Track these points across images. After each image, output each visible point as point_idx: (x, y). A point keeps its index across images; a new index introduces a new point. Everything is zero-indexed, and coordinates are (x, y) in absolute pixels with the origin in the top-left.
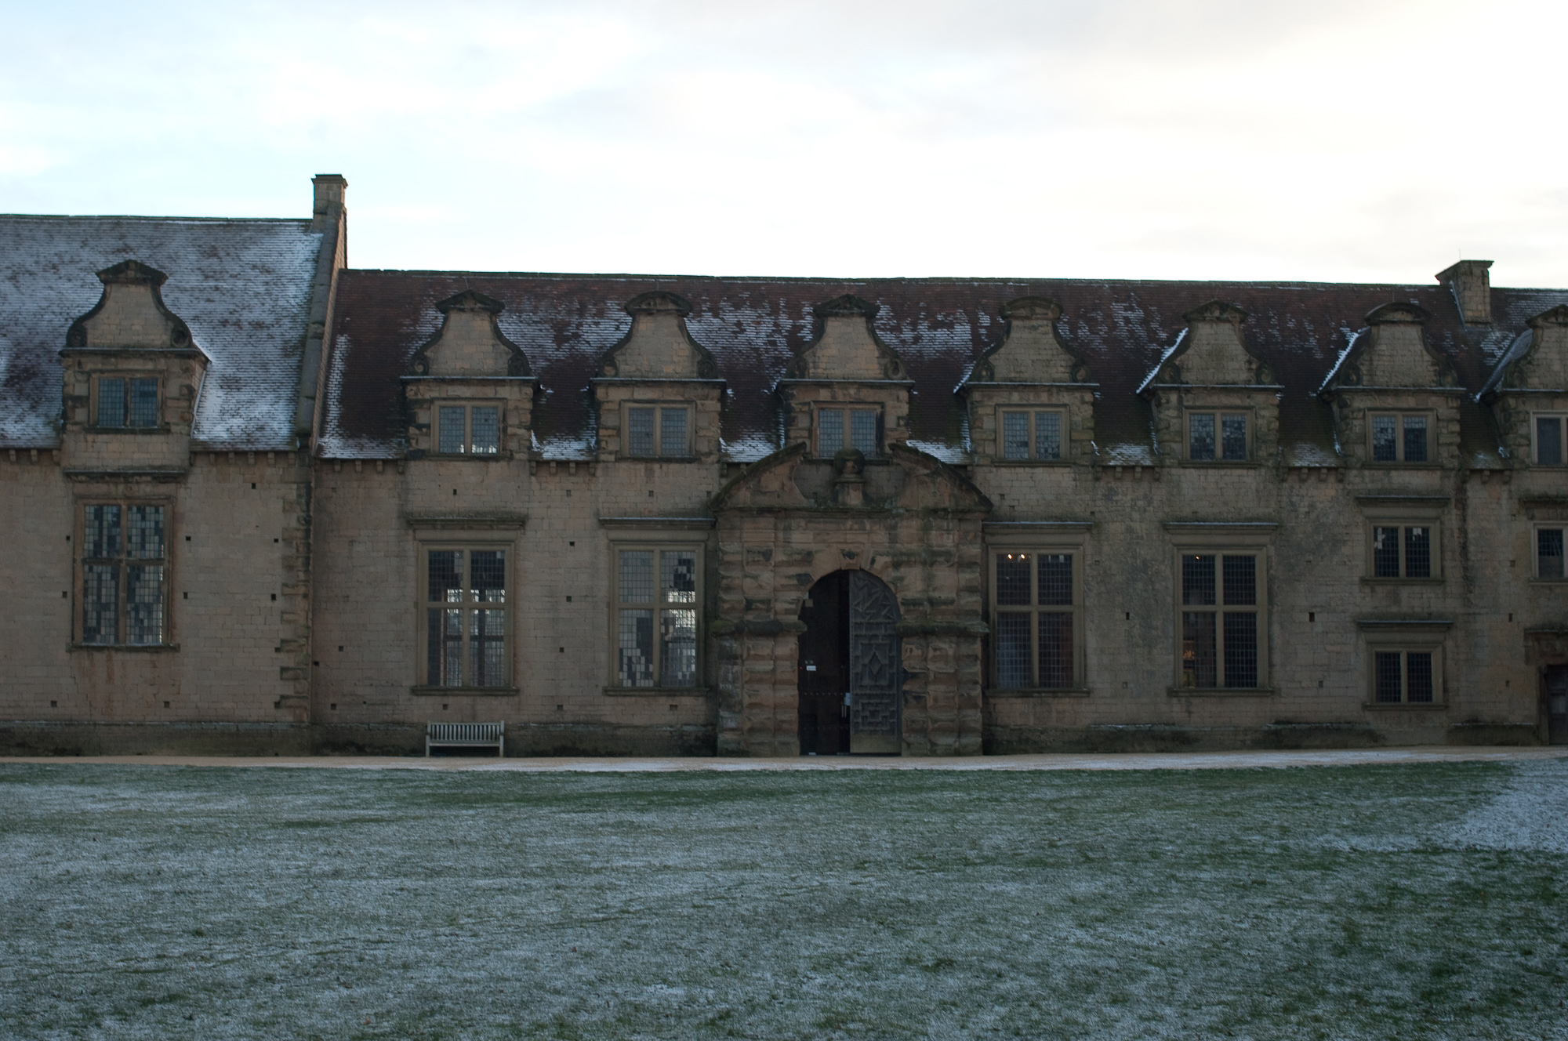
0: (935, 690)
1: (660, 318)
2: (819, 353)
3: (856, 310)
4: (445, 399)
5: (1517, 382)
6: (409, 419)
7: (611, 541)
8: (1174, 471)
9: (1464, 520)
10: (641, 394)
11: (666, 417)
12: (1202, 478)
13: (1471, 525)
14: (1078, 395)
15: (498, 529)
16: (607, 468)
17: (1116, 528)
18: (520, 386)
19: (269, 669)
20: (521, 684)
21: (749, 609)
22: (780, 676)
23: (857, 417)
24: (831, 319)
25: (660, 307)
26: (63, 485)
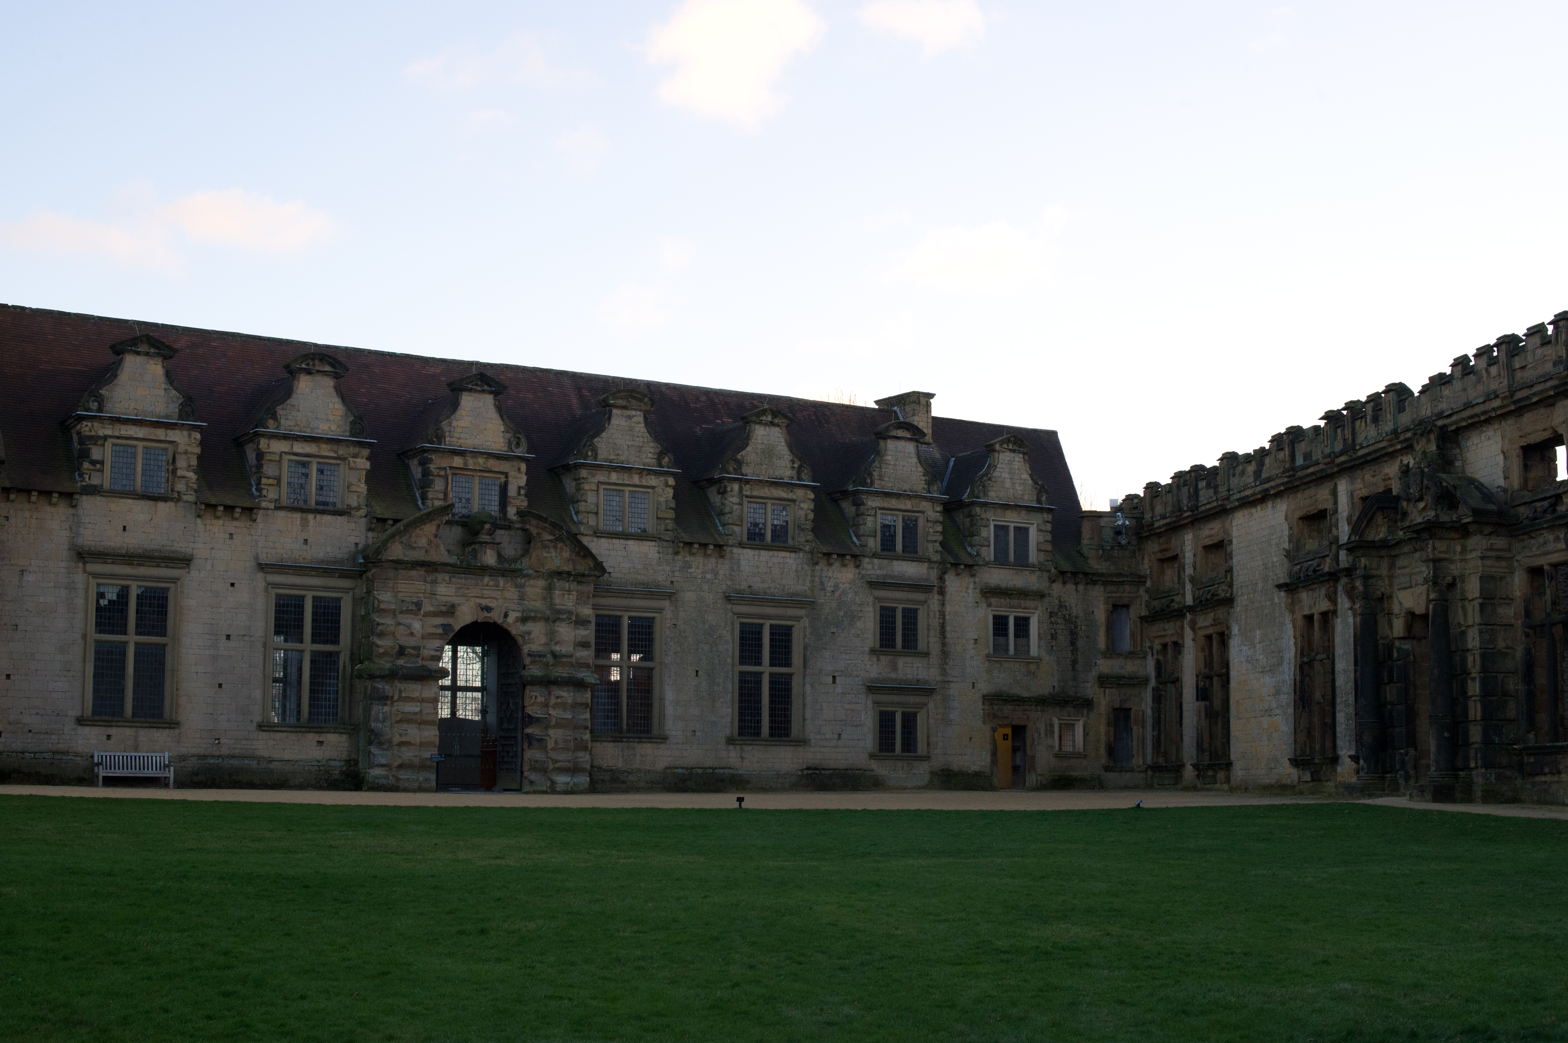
0: (555, 735)
1: (318, 378)
2: (454, 424)
3: (486, 387)
4: (118, 438)
5: (982, 495)
6: (85, 455)
7: (269, 584)
8: (735, 550)
9: (943, 605)
10: (299, 447)
11: (321, 471)
12: (756, 557)
13: (948, 609)
14: (662, 478)
15: (166, 567)
16: (267, 515)
17: (689, 596)
18: (189, 430)
20: (182, 717)
21: (400, 654)
22: (425, 717)
23: (483, 484)
24: (465, 393)
25: (319, 368)
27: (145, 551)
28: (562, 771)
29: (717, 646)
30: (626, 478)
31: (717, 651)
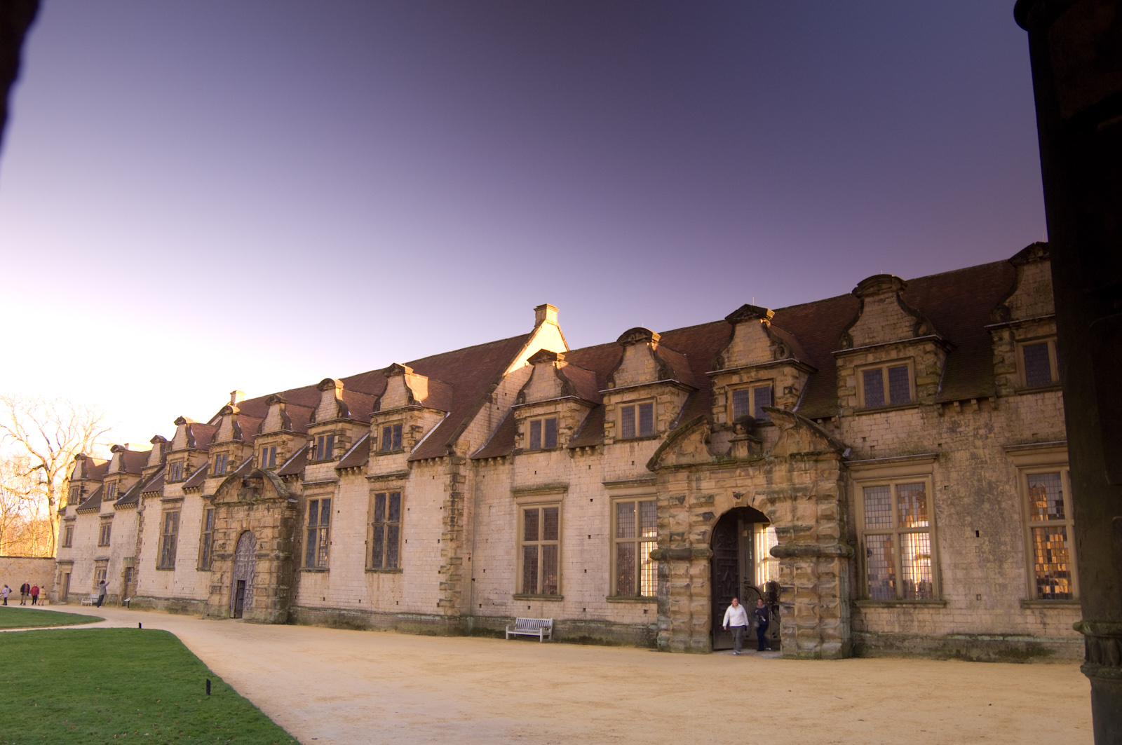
0: (800, 602)
1: (638, 346)
2: (732, 350)
4: (531, 417)
7: (612, 497)
8: (1011, 399)
10: (626, 397)
11: (641, 410)
12: (1040, 402)
14: (921, 347)
15: (553, 493)
16: (610, 448)
17: (961, 456)
18: (566, 402)
19: (436, 583)
20: (565, 593)
21: (671, 540)
22: (693, 590)
23: (758, 392)
24: (738, 325)
25: (637, 339)
26: (367, 484)
27: (545, 485)
28: (808, 637)
29: (999, 503)
30: (884, 356)
31: (1000, 508)
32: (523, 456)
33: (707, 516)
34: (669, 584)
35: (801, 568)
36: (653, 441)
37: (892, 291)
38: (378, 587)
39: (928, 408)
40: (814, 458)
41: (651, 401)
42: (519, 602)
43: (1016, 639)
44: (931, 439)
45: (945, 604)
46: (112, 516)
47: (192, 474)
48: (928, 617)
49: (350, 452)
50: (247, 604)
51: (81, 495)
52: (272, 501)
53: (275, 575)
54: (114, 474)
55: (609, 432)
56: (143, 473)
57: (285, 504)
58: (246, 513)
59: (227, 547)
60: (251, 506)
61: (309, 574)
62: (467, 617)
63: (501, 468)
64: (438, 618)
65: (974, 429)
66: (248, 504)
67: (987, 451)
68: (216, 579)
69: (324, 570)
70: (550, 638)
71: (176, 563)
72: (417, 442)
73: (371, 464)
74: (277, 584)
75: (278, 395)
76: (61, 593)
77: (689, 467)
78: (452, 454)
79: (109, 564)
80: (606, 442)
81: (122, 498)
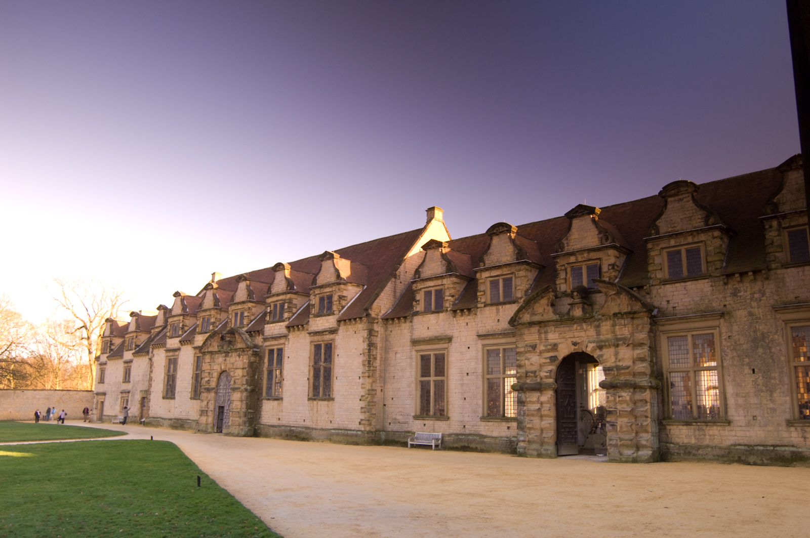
0: (621, 421)
1: (501, 236)
2: (570, 238)
4: (425, 288)
7: (483, 345)
8: (779, 271)
10: (493, 273)
11: (504, 282)
12: (801, 273)
14: (710, 234)
15: (442, 343)
17: (741, 314)
18: (450, 277)
19: (358, 408)
20: (450, 415)
21: (526, 377)
22: (543, 413)
23: (589, 268)
24: (574, 219)
25: (501, 231)
26: (308, 337)
27: (435, 337)
28: (627, 446)
29: (770, 348)
30: (682, 241)
31: (771, 352)
32: (419, 317)
33: (553, 359)
34: (525, 408)
35: (622, 396)
36: (513, 305)
37: (688, 193)
38: (317, 411)
39: (716, 279)
40: (631, 316)
41: (511, 276)
42: (417, 421)
43: (783, 449)
44: (718, 301)
45: (729, 423)
46: (131, 361)
47: (186, 332)
48: (716, 432)
49: (296, 315)
50: (225, 422)
51: (110, 347)
52: (242, 350)
53: (244, 402)
54: (132, 332)
55: (481, 298)
56: (152, 331)
57: (251, 352)
58: (224, 359)
59: (211, 382)
60: (227, 353)
61: (269, 401)
62: (380, 431)
63: (403, 325)
64: (360, 433)
65: (751, 294)
66: (225, 352)
67: (760, 310)
68: (203, 406)
69: (279, 399)
70: (440, 447)
71: (176, 394)
72: (343, 307)
73: (311, 323)
74: (246, 408)
75: (244, 275)
76: (98, 416)
77: (539, 323)
78: (368, 315)
79: (130, 394)
80: (479, 305)
81: (138, 349)
